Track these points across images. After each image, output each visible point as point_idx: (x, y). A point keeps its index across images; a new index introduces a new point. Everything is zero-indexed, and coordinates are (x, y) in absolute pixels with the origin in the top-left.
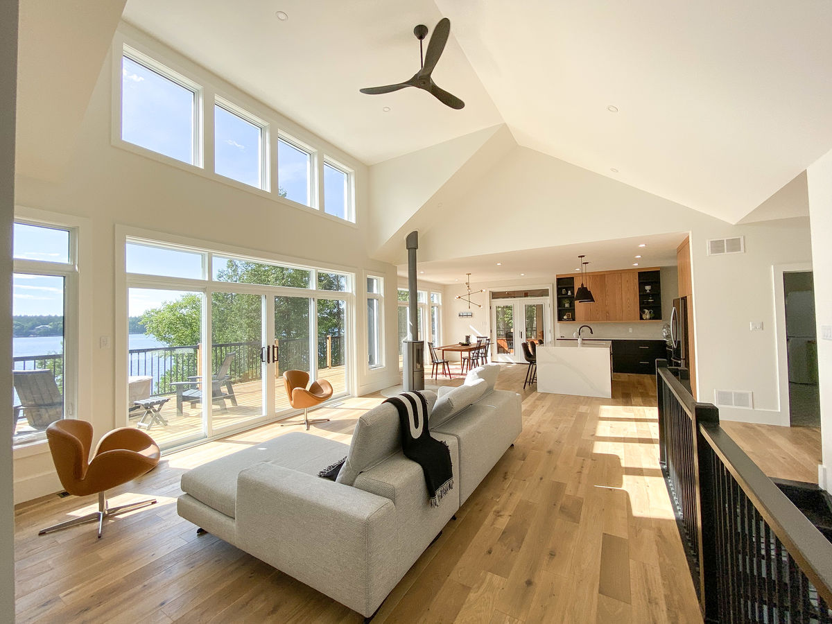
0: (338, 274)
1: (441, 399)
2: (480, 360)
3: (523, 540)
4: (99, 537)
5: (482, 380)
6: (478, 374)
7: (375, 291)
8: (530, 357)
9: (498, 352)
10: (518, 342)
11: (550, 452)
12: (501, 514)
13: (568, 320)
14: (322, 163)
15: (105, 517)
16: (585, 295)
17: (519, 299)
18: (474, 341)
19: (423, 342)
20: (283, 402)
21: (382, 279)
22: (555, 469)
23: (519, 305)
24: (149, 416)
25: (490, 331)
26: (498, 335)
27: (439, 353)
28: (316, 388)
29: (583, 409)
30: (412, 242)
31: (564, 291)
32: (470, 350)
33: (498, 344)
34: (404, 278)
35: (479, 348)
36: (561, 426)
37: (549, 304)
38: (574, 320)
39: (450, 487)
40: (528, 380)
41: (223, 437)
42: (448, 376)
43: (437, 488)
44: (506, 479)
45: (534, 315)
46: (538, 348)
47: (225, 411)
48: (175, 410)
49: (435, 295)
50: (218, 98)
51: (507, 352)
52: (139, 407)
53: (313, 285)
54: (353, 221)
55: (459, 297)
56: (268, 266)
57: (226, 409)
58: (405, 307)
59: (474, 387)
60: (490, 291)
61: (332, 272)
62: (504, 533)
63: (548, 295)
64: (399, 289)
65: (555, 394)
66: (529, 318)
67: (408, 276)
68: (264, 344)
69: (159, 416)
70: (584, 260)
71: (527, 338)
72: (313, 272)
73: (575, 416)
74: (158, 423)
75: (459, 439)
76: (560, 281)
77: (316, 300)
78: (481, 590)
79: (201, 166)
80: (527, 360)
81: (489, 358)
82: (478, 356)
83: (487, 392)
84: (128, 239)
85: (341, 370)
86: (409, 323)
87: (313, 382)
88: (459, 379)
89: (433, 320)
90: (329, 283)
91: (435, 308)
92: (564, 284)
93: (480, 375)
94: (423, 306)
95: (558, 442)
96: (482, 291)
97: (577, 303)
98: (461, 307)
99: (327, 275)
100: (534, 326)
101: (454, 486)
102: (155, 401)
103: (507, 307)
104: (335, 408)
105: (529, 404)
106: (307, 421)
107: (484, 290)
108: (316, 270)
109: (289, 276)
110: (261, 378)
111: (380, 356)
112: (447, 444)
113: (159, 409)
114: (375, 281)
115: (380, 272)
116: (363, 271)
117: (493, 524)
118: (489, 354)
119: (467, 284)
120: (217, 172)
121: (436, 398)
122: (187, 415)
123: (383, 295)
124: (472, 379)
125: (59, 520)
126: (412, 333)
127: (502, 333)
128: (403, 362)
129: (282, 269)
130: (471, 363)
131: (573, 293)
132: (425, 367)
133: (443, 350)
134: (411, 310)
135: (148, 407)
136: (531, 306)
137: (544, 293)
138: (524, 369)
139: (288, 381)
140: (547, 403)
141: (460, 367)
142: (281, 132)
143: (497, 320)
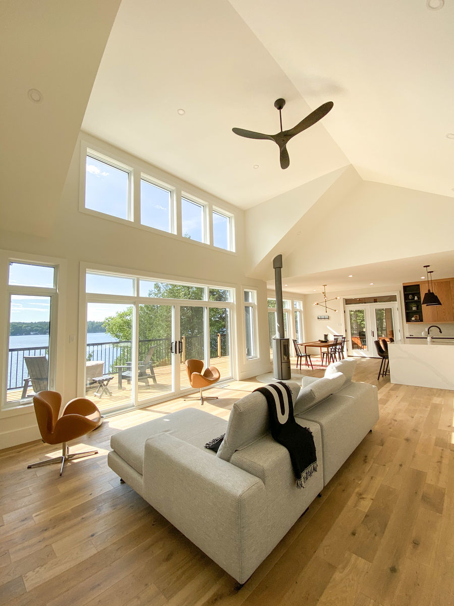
0: (225, 289)
1: (303, 390)
2: (337, 355)
3: (386, 525)
4: (61, 475)
5: (341, 374)
6: (336, 368)
7: (250, 300)
8: (383, 353)
9: (353, 348)
10: (371, 340)
11: (407, 440)
12: (364, 496)
13: (416, 321)
14: (211, 212)
15: (66, 460)
16: (432, 299)
17: (369, 304)
18: (331, 339)
19: (289, 339)
20: (186, 383)
21: (255, 291)
22: (414, 457)
23: (370, 310)
24: (101, 389)
25: (345, 330)
26: (352, 334)
27: (302, 349)
28: (208, 373)
29: (437, 400)
30: (278, 263)
31: (410, 297)
32: (328, 346)
33: (352, 341)
34: (272, 290)
35: (336, 344)
36: (416, 416)
37: (398, 309)
38: (421, 320)
39: (315, 470)
40: (382, 372)
41: (144, 407)
42: (310, 367)
43: (302, 470)
44: (366, 462)
45: (383, 318)
46: (389, 345)
47: (148, 387)
48: (117, 385)
49: (298, 303)
50: (143, 175)
51: (361, 348)
52: (96, 382)
53: (206, 297)
54: (234, 251)
55: (318, 304)
56: (179, 286)
57: (149, 385)
58: (274, 313)
59: (334, 379)
60: (344, 299)
61: (221, 288)
62: (367, 516)
63: (396, 301)
64: (268, 299)
65: (407, 386)
66: (379, 320)
67: (275, 289)
68: (173, 340)
69: (107, 389)
70: (429, 269)
71: (378, 336)
72: (206, 288)
73: (430, 407)
74: (106, 394)
75: (321, 426)
76: (406, 288)
77: (208, 308)
78: (347, 571)
79: (132, 220)
80: (379, 355)
81: (345, 353)
82: (335, 351)
83: (346, 384)
84: (88, 270)
85: (227, 359)
86: (277, 324)
87: (206, 368)
88: (320, 369)
89: (296, 322)
90: (219, 296)
91: (298, 312)
92: (411, 291)
93: (339, 369)
94: (288, 311)
95: (415, 431)
96: (336, 299)
97: (424, 306)
98: (319, 311)
99: (218, 291)
100: (384, 325)
101: (318, 469)
102: (104, 379)
103: (359, 311)
104: (222, 388)
105: (384, 393)
106: (202, 397)
107: (338, 298)
108: (208, 287)
109: (193, 292)
110: (171, 364)
111: (255, 349)
112: (311, 430)
113: (107, 384)
114: (250, 293)
115: (254, 287)
116: (241, 286)
117: (355, 506)
118: (345, 349)
119: (323, 293)
120: (142, 223)
121: (299, 389)
122: (125, 389)
123: (256, 304)
124: (332, 372)
125: (40, 459)
126: (280, 333)
127: (355, 332)
128: (273, 354)
129: (189, 288)
130: (330, 357)
131: (419, 298)
132: (291, 359)
133: (305, 346)
134: (278, 314)
135: (101, 382)
136: (380, 310)
137: (392, 299)
138: (378, 362)
139: (188, 367)
140: (401, 393)
141: (320, 359)
142: (183, 193)
143: (351, 322)
